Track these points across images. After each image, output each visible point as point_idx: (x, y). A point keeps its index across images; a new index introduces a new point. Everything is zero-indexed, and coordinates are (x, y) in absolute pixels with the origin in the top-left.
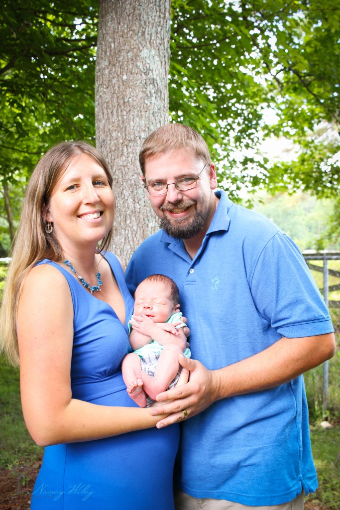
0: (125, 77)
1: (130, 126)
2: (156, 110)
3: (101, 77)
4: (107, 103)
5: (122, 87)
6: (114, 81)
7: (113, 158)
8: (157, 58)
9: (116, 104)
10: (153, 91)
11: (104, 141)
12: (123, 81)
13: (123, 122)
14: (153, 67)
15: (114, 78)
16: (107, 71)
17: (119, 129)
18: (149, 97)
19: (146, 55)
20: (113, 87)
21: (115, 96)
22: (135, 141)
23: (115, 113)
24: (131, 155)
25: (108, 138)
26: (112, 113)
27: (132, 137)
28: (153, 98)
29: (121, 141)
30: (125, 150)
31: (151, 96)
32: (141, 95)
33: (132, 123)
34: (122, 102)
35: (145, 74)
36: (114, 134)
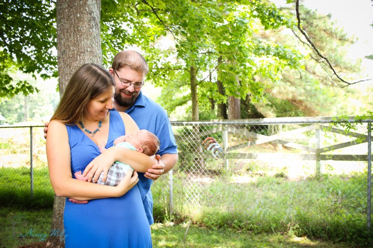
0: (78, 15)
1: (81, 44)
2: (95, 35)
3: (62, 13)
4: (67, 29)
5: (77, 21)
6: (72, 17)
7: (71, 61)
8: (96, 5)
9: (73, 31)
10: (94, 24)
11: (65, 51)
12: (77, 18)
13: (77, 41)
14: (94, 10)
15: (71, 15)
16: (67, 11)
17: (75, 45)
18: (92, 28)
19: (90, 3)
20: (71, 20)
21: (72, 26)
22: (84, 53)
23: (72, 36)
24: (82, 61)
25: (68, 50)
26: (70, 35)
27: (83, 50)
28: (94, 29)
29: (76, 52)
30: (79, 58)
31: (93, 27)
32: (87, 26)
33: (82, 42)
34: (77, 29)
35: (90, 14)
36: (71, 48)
